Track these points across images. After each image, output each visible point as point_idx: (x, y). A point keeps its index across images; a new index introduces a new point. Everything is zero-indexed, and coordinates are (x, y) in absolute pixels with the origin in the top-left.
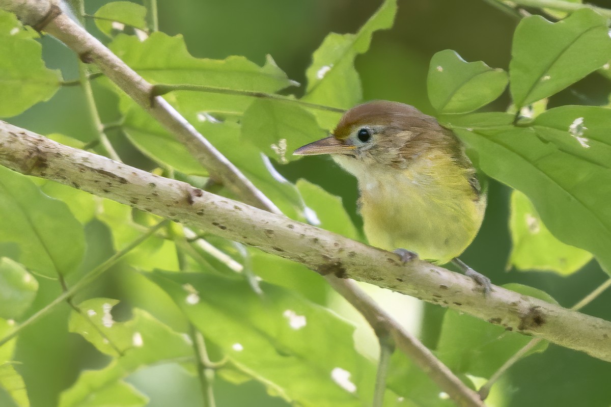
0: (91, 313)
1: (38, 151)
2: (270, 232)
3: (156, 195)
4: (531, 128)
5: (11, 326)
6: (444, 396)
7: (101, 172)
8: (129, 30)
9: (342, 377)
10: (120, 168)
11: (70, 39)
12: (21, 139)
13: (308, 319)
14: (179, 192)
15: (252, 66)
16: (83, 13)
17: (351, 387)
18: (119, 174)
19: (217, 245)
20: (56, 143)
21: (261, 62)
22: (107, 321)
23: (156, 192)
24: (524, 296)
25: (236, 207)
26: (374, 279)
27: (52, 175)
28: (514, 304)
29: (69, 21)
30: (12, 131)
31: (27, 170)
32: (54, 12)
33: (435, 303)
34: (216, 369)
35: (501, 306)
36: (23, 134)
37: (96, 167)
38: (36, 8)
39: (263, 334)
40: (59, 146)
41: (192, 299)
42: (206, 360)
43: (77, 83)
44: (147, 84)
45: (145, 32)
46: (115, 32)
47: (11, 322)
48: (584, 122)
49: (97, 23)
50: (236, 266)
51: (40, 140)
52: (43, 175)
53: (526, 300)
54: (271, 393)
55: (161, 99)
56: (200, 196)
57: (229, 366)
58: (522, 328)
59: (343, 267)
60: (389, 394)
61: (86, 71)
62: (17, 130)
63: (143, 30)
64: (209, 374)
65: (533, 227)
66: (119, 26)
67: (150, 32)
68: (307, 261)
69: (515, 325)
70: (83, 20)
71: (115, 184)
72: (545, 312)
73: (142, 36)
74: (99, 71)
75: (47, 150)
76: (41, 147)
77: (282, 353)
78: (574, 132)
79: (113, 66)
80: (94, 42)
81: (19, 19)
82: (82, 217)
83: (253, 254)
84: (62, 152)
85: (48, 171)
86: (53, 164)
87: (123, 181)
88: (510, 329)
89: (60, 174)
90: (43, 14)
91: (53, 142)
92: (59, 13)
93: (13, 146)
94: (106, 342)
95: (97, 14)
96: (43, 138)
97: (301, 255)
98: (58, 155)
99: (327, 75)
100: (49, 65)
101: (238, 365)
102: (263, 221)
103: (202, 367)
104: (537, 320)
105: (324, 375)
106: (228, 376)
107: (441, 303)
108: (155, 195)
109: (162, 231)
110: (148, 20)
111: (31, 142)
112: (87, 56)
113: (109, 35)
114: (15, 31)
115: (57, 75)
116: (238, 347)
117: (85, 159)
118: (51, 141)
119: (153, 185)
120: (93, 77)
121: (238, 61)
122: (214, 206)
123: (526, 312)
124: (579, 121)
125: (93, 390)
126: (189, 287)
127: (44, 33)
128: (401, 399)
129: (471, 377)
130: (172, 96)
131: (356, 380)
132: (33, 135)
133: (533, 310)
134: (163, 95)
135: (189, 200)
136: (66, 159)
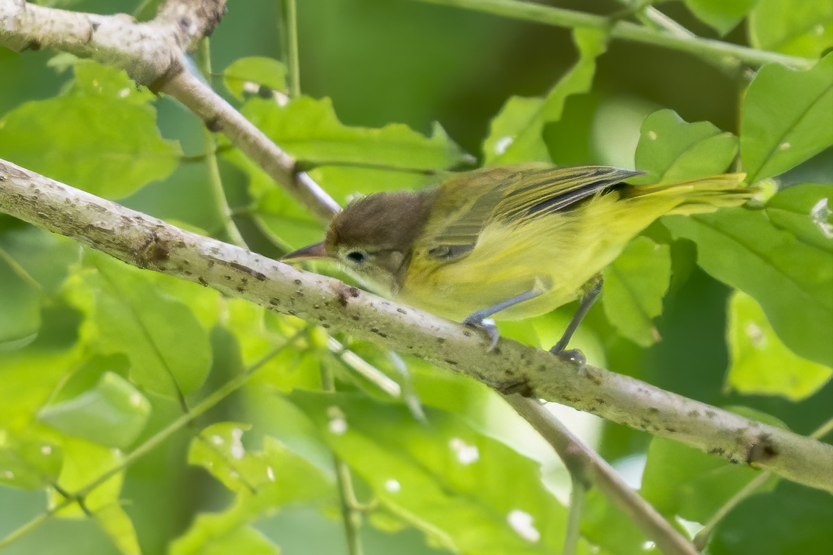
0: (217, 440)
1: (157, 240)
2: (441, 340)
3: (302, 295)
4: (764, 212)
5: (117, 459)
6: (649, 545)
7: (234, 265)
8: (265, 93)
9: (521, 521)
10: (257, 261)
11: (194, 103)
12: (135, 223)
13: (481, 452)
14: (329, 291)
15: (416, 137)
16: (209, 69)
17: (532, 535)
18: (256, 268)
19: (368, 359)
20: (178, 230)
21: (428, 132)
22: (237, 451)
23: (301, 290)
24: (752, 422)
25: (399, 310)
26: (568, 399)
27: (173, 270)
28: (740, 431)
29: (194, 81)
30: (124, 215)
31: (143, 263)
32: (175, 69)
33: (643, 430)
34: (365, 514)
35: (724, 433)
36: (138, 218)
37: (228, 259)
38: (152, 65)
39: (425, 470)
40: (182, 233)
41: (338, 426)
42: (353, 501)
43: (200, 159)
44: (288, 159)
45: (285, 94)
46: (247, 95)
47: (117, 453)
48: (830, 205)
49: (226, 83)
50: (391, 387)
51: (161, 226)
52: (163, 269)
53: (756, 426)
54: (432, 543)
55: (305, 178)
56: (355, 295)
57: (382, 510)
58: (749, 461)
59: (530, 384)
60: (582, 543)
61: (212, 142)
62: (131, 213)
63: (281, 92)
64: (356, 519)
65: (758, 338)
66: (252, 87)
67: (290, 96)
68: (486, 377)
69: (740, 457)
70: (210, 79)
71: (251, 280)
72: (778, 440)
73: (281, 99)
74: (229, 142)
75: (168, 238)
76: (159, 235)
77: (449, 492)
78: (817, 216)
79: (246, 137)
80: (222, 106)
81: (131, 77)
82: (206, 324)
83: (414, 370)
84: (186, 241)
85: (169, 265)
86: (176, 256)
87: (261, 277)
88: (734, 462)
89: (184, 268)
90: (161, 71)
91: (175, 230)
92: (181, 70)
93: (126, 232)
94: (234, 475)
95: (227, 71)
96: (163, 223)
97: (479, 370)
98: (182, 245)
99: (509, 149)
100: (166, 135)
101: (394, 507)
102: (432, 327)
103: (346, 510)
104: (768, 450)
105: (498, 519)
106: (380, 523)
107: (650, 429)
108: (300, 294)
109: (302, 343)
110: (288, 80)
111: (147, 227)
112: (215, 124)
113: (241, 99)
114: (125, 93)
115: (176, 148)
116: (393, 485)
117: (215, 251)
118: (174, 228)
119: (298, 282)
120: (220, 150)
121: (398, 131)
122: (373, 309)
123: (756, 441)
124: (822, 204)
125: (211, 538)
126: (334, 411)
127: (162, 95)
128: (596, 549)
129: (682, 522)
130: (317, 173)
131: (539, 525)
132: (151, 220)
133: (763, 438)
134: (309, 172)
135: (342, 301)
136: (193, 250)
